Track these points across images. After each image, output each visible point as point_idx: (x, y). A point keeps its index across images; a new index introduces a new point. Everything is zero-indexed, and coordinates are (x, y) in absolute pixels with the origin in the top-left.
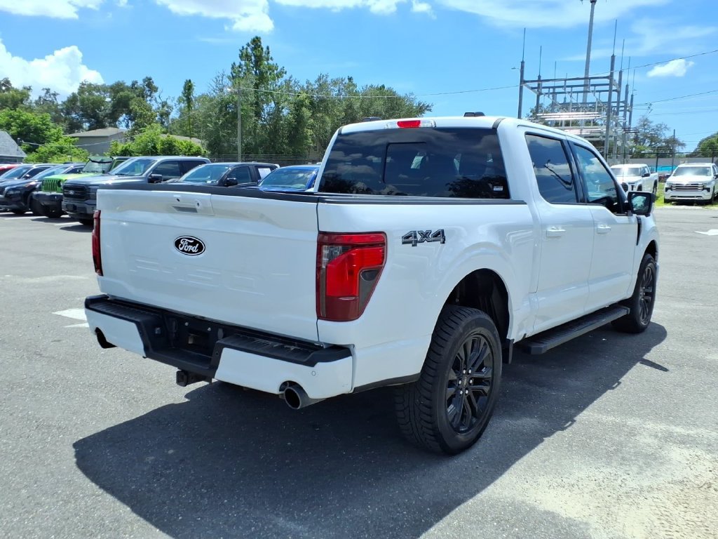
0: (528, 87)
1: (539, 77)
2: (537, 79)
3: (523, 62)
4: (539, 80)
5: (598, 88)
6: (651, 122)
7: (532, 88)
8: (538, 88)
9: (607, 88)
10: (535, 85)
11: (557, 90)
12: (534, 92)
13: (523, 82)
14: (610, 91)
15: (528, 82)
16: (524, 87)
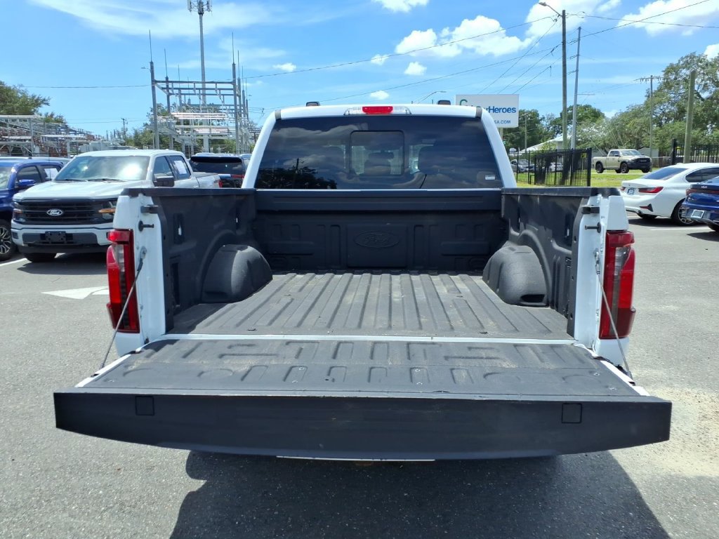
0: (159, 87)
1: (167, 78)
2: (165, 80)
3: (152, 63)
4: (167, 81)
5: (222, 92)
6: (257, 124)
7: (163, 89)
8: (168, 88)
9: (232, 92)
10: (164, 85)
11: (183, 91)
12: (165, 92)
13: (154, 82)
14: (235, 95)
15: (159, 82)
16: (156, 87)
